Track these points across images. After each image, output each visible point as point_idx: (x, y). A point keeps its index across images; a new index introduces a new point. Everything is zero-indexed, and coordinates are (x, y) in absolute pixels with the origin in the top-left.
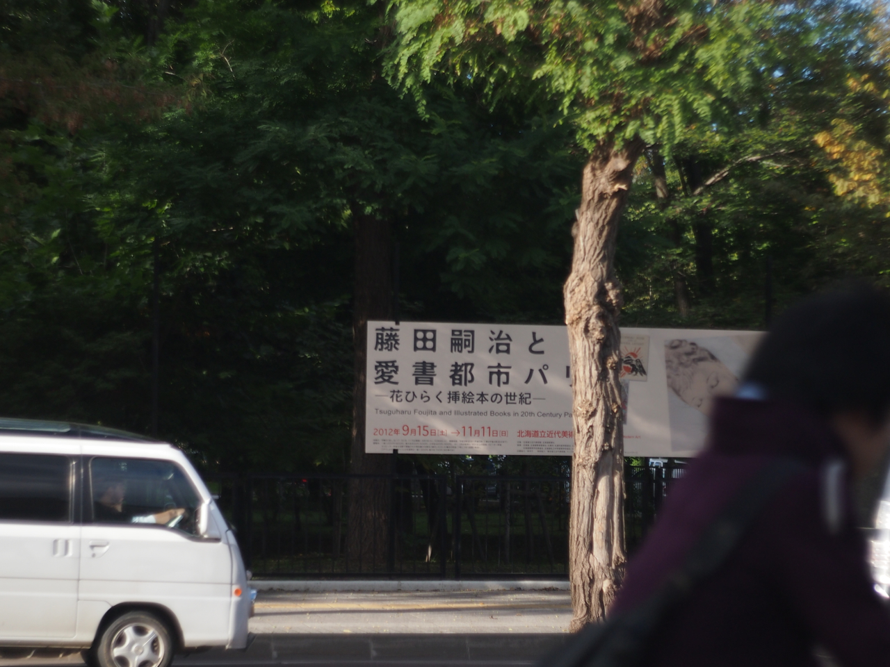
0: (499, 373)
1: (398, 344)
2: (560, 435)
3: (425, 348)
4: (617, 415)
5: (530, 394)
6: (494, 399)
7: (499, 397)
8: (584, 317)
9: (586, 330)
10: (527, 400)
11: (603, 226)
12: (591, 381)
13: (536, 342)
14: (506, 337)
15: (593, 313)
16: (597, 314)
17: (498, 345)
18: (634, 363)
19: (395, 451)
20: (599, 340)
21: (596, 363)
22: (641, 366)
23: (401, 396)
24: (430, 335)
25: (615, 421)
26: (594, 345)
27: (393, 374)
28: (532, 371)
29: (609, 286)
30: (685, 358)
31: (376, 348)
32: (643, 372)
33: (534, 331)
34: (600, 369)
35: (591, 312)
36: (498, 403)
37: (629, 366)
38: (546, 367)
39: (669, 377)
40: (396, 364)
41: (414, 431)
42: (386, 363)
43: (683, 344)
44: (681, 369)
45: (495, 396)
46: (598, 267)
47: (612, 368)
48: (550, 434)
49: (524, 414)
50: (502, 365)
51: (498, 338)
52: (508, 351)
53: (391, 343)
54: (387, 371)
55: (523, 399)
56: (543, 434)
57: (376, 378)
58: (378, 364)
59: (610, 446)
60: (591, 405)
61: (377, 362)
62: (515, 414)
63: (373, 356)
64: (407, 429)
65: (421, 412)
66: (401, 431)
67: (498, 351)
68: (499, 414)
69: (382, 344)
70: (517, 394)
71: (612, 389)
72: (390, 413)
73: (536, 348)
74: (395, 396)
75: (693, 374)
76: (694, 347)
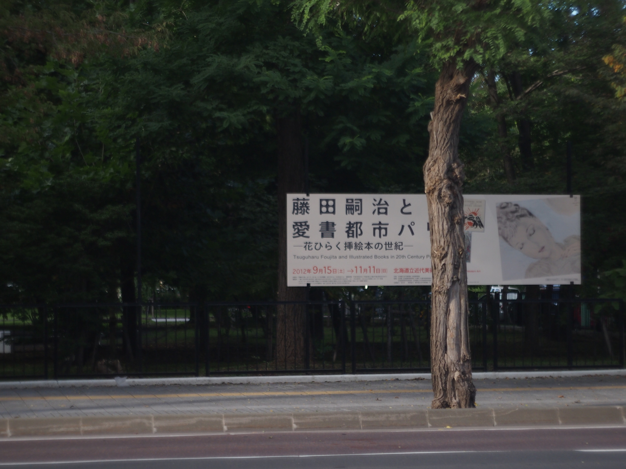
0: (380, 229)
1: (309, 210)
2: (424, 271)
3: (327, 212)
4: (462, 256)
5: (402, 243)
6: (377, 247)
7: (380, 245)
8: (438, 188)
9: (439, 197)
10: (400, 247)
11: (450, 124)
12: (443, 233)
13: (405, 206)
14: (384, 203)
16: (447, 186)
17: (379, 209)
18: (475, 219)
19: (308, 285)
20: (448, 203)
21: (446, 220)
22: (480, 222)
23: (311, 246)
24: (331, 203)
25: (461, 260)
26: (445, 207)
27: (306, 231)
28: (403, 227)
29: (455, 165)
30: (511, 215)
31: (293, 213)
32: (481, 225)
33: (404, 198)
34: (450, 224)
35: (443, 184)
36: (380, 249)
37: (471, 221)
38: (413, 224)
39: (499, 229)
40: (307, 224)
41: (321, 271)
42: (301, 223)
43: (510, 205)
44: (508, 223)
45: (377, 245)
46: (446, 153)
48: (417, 270)
49: (398, 257)
50: (382, 223)
51: (379, 204)
52: (386, 213)
53: (304, 209)
54: (301, 229)
55: (397, 246)
56: (412, 270)
57: (294, 234)
58: (295, 224)
59: (457, 278)
60: (443, 249)
62: (392, 257)
63: (292, 218)
64: (316, 269)
65: (326, 257)
66: (312, 271)
67: (379, 213)
68: (381, 257)
69: (297, 209)
70: (393, 243)
71: (458, 238)
72: (304, 258)
73: (406, 210)
74: (307, 247)
75: (516, 226)
76: (517, 207)
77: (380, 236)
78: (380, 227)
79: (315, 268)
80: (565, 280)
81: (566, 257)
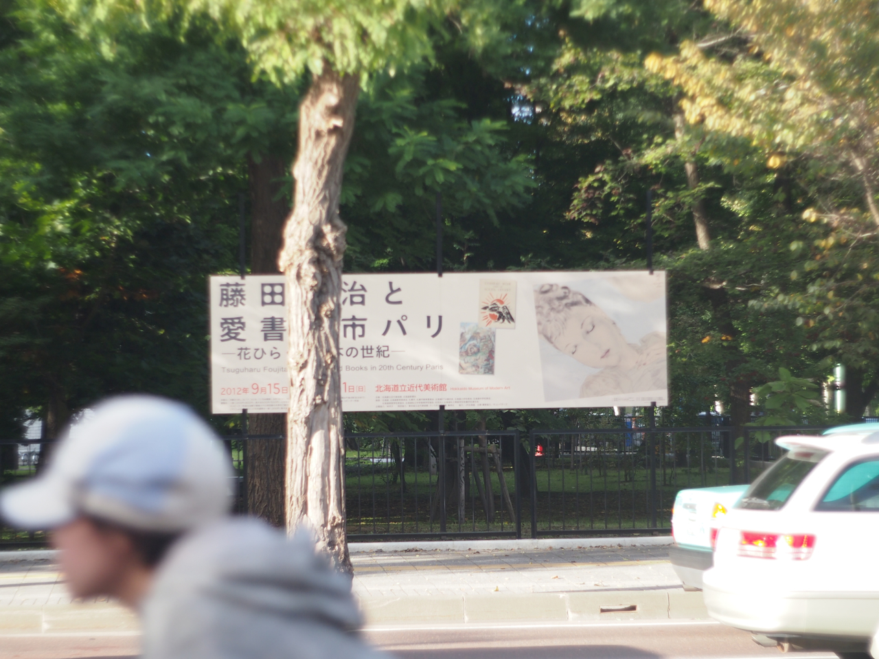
0: (354, 326)
1: (244, 299)
2: (422, 388)
3: (273, 303)
4: (332, 366)
5: (388, 347)
6: (349, 353)
7: (354, 352)
8: (296, 264)
9: (298, 276)
10: (385, 352)
11: (323, 166)
12: (303, 331)
13: (393, 292)
14: (360, 288)
15: (306, 258)
16: (310, 260)
17: (352, 296)
18: (501, 310)
19: (245, 411)
20: (312, 287)
21: (308, 311)
22: (508, 313)
23: (248, 353)
24: (278, 289)
25: (329, 373)
26: (307, 292)
27: (240, 331)
28: (389, 322)
29: (327, 229)
30: (556, 303)
31: (221, 305)
32: (511, 319)
33: (391, 281)
34: (313, 317)
35: (303, 257)
36: (354, 357)
37: (495, 313)
38: (404, 318)
39: (539, 324)
40: (243, 320)
41: (263, 390)
42: (232, 319)
43: (554, 288)
44: (553, 314)
45: (350, 350)
46: (316, 209)
47: (327, 316)
48: (411, 388)
49: (382, 368)
50: (357, 317)
51: (352, 289)
52: (363, 303)
53: (237, 299)
54: (233, 327)
55: (380, 352)
56: (403, 387)
57: (222, 336)
58: (223, 321)
59: (322, 399)
60: (302, 356)
61: (223, 319)
62: (373, 368)
63: (218, 312)
64: (257, 388)
65: (271, 370)
66: (251, 390)
67: (352, 303)
68: (355, 369)
69: (225, 298)
70: (375, 347)
71: (327, 338)
72: (237, 371)
73: (393, 298)
74: (243, 354)
75: (566, 320)
76: (567, 291)
77: (354, 338)
78: (354, 323)
79: (255, 387)
80: (643, 399)
81: (644, 364)
